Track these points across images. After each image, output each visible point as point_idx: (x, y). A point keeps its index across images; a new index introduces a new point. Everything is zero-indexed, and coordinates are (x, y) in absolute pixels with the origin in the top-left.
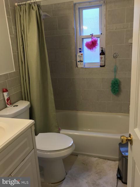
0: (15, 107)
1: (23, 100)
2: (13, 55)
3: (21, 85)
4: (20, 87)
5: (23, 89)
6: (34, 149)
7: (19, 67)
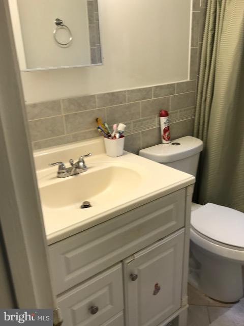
0: (175, 146)
1: (193, 136)
2: (192, 49)
3: (195, 108)
4: (193, 110)
5: (197, 116)
6: (184, 227)
7: (199, 74)
